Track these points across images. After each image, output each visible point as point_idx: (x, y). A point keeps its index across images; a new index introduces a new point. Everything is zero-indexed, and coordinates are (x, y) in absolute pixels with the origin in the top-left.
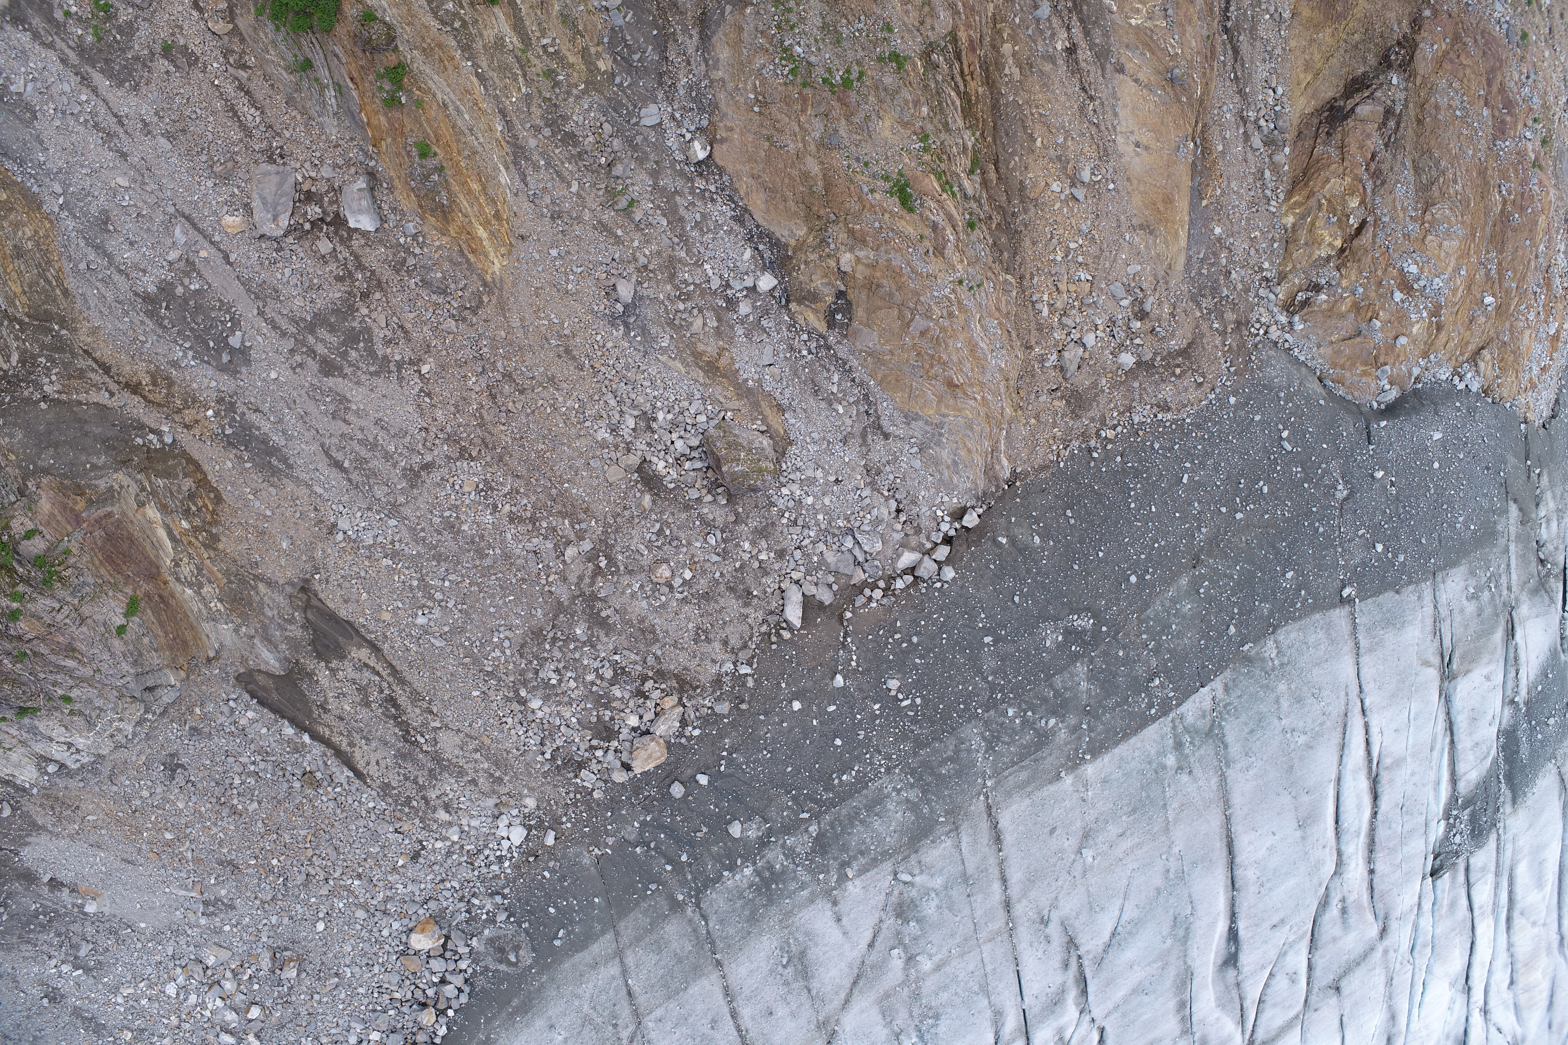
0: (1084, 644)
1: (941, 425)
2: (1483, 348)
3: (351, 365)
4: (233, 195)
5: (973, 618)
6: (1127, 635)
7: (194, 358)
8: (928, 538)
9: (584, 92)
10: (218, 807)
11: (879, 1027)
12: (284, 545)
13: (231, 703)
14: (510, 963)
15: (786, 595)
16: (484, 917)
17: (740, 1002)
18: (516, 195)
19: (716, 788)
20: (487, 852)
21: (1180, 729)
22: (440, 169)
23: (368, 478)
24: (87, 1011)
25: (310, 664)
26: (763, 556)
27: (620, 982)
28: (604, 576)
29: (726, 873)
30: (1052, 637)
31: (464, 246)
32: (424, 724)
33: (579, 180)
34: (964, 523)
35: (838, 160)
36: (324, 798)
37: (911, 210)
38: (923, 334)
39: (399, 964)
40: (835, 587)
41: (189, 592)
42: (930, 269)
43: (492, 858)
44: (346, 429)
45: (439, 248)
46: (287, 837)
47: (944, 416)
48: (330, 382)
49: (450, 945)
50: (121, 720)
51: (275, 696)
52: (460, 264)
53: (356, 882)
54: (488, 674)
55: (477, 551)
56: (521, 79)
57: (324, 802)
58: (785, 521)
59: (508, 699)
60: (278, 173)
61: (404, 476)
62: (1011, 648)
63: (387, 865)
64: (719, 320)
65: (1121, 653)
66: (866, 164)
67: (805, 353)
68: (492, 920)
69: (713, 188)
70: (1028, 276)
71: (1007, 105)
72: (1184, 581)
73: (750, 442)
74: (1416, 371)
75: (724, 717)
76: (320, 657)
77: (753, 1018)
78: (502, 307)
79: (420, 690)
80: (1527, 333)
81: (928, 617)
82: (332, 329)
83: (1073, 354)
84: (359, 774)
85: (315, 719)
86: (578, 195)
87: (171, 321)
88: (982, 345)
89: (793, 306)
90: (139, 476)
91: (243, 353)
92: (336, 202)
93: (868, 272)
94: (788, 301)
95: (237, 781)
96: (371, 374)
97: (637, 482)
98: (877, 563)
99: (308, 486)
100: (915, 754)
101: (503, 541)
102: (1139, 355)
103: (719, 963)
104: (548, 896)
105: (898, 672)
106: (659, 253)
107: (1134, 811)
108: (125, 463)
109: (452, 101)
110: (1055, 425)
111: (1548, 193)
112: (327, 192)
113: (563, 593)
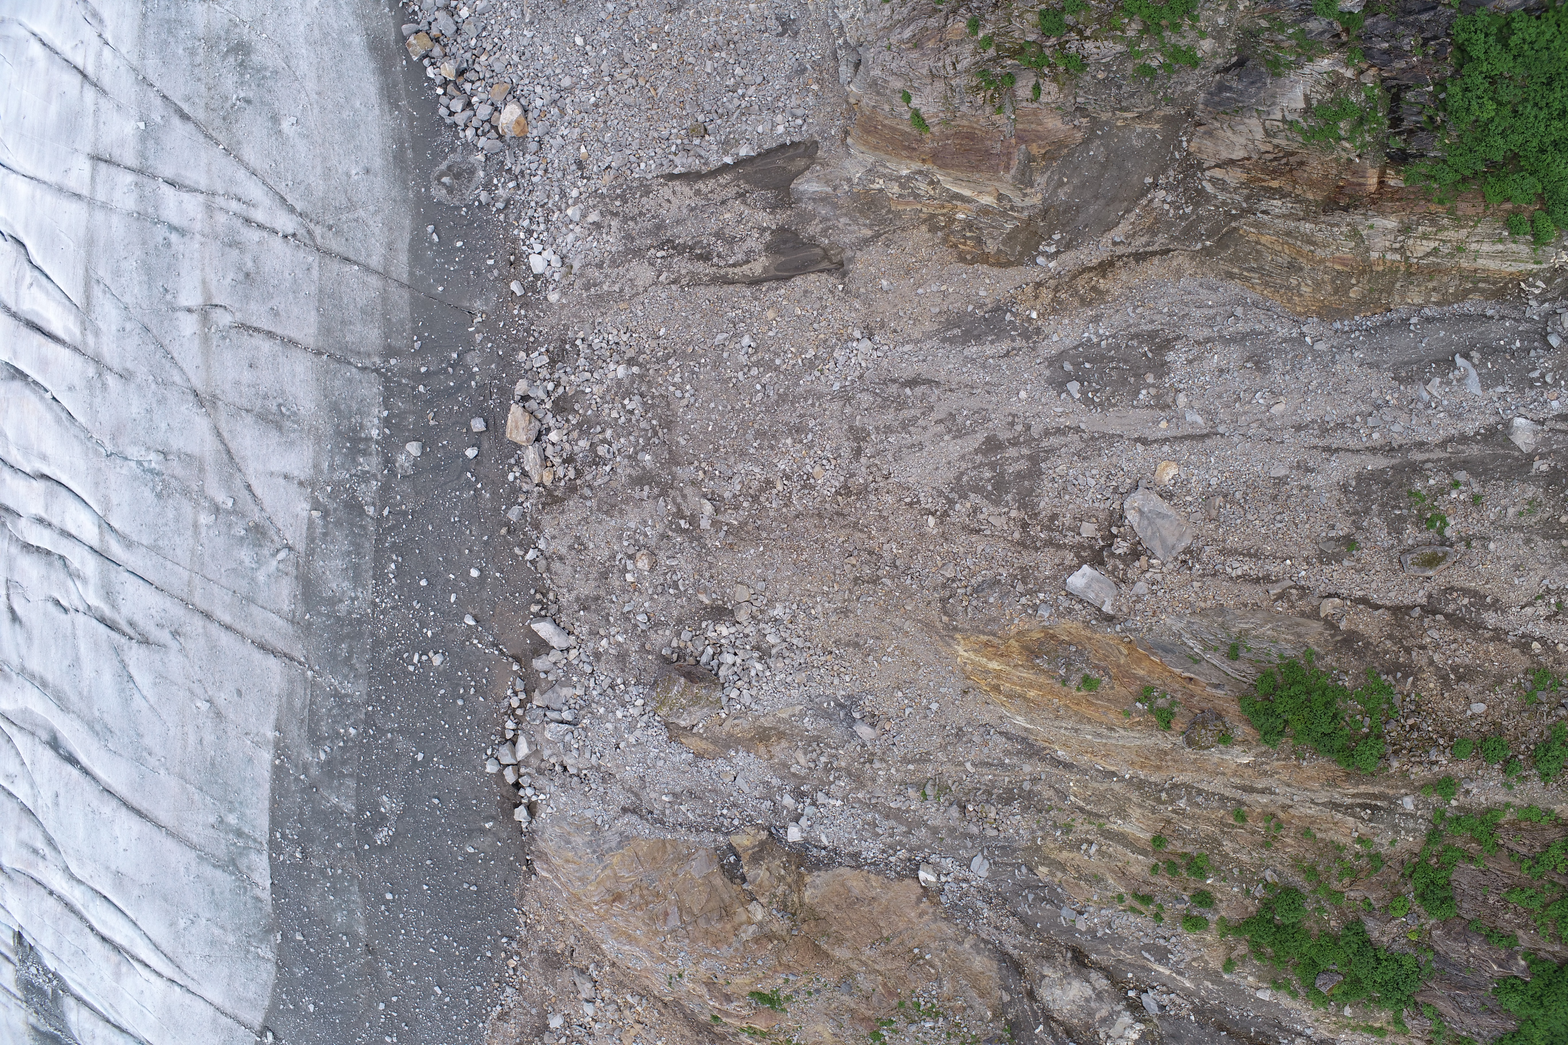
0: (366, 824)
1: (600, 858)
3: (981, 464)
4: (1189, 492)
5: (445, 758)
6: (350, 859)
7: (1089, 340)
8: (529, 774)
9: (1034, 839)
10: (729, 37)
11: (181, 445)
12: (884, 283)
13: (799, 121)
14: (443, 174)
15: (564, 636)
16: (495, 181)
17: (277, 348)
18: (1001, 718)
19: (458, 457)
20: (542, 227)
21: (251, 844)
22: (1065, 682)
23: (885, 400)
25: (782, 217)
26: (604, 642)
27: (362, 259)
28: (673, 514)
29: (386, 413)
30: (387, 804)
31: (996, 642)
32: (669, 267)
33: (972, 775)
34: (521, 807)
35: (829, 977)
36: (674, 131)
37: (752, 994)
38: (666, 914)
39: (507, 80)
40: (542, 676)
41: (905, 172)
42: (702, 968)
43: (534, 227)
44: (934, 416)
45: (1012, 619)
46: (667, 73)
47: (605, 867)
48: (981, 437)
49: (493, 134)
50: (852, 18)
51: (780, 163)
52: (986, 625)
53: (593, 100)
54: (668, 357)
55: (765, 433)
56: (1082, 804)
57: (670, 128)
58: (619, 681)
59: (640, 352)
60: (1173, 547)
61: (864, 429)
62: (401, 768)
63: (589, 136)
64: (794, 775)
65: (339, 845)
66: (810, 994)
67: (725, 812)
68: (488, 186)
69: (892, 859)
70: (663, 1011)
72: (361, 930)
73: (690, 713)
75: (508, 509)
76: (781, 229)
77: (257, 348)
78: (927, 626)
79: (697, 289)
81: (470, 725)
82: (1019, 475)
83: (587, 989)
84: (671, 177)
85: (739, 179)
86: (961, 764)
87: (1133, 348)
89: (764, 835)
90: (1026, 213)
91: (1060, 386)
92: (1112, 573)
93: (736, 920)
94: (771, 833)
95: (739, 70)
96: (962, 474)
97: (725, 603)
98: (538, 723)
99: (918, 341)
100: (372, 634)
101: (756, 462)
102: (553, 1032)
103: (319, 353)
104: (473, 249)
105: (445, 670)
106: (874, 780)
107: (213, 765)
108: (1045, 213)
109: (1109, 737)
110: (547, 930)
112: (1125, 574)
113: (684, 473)
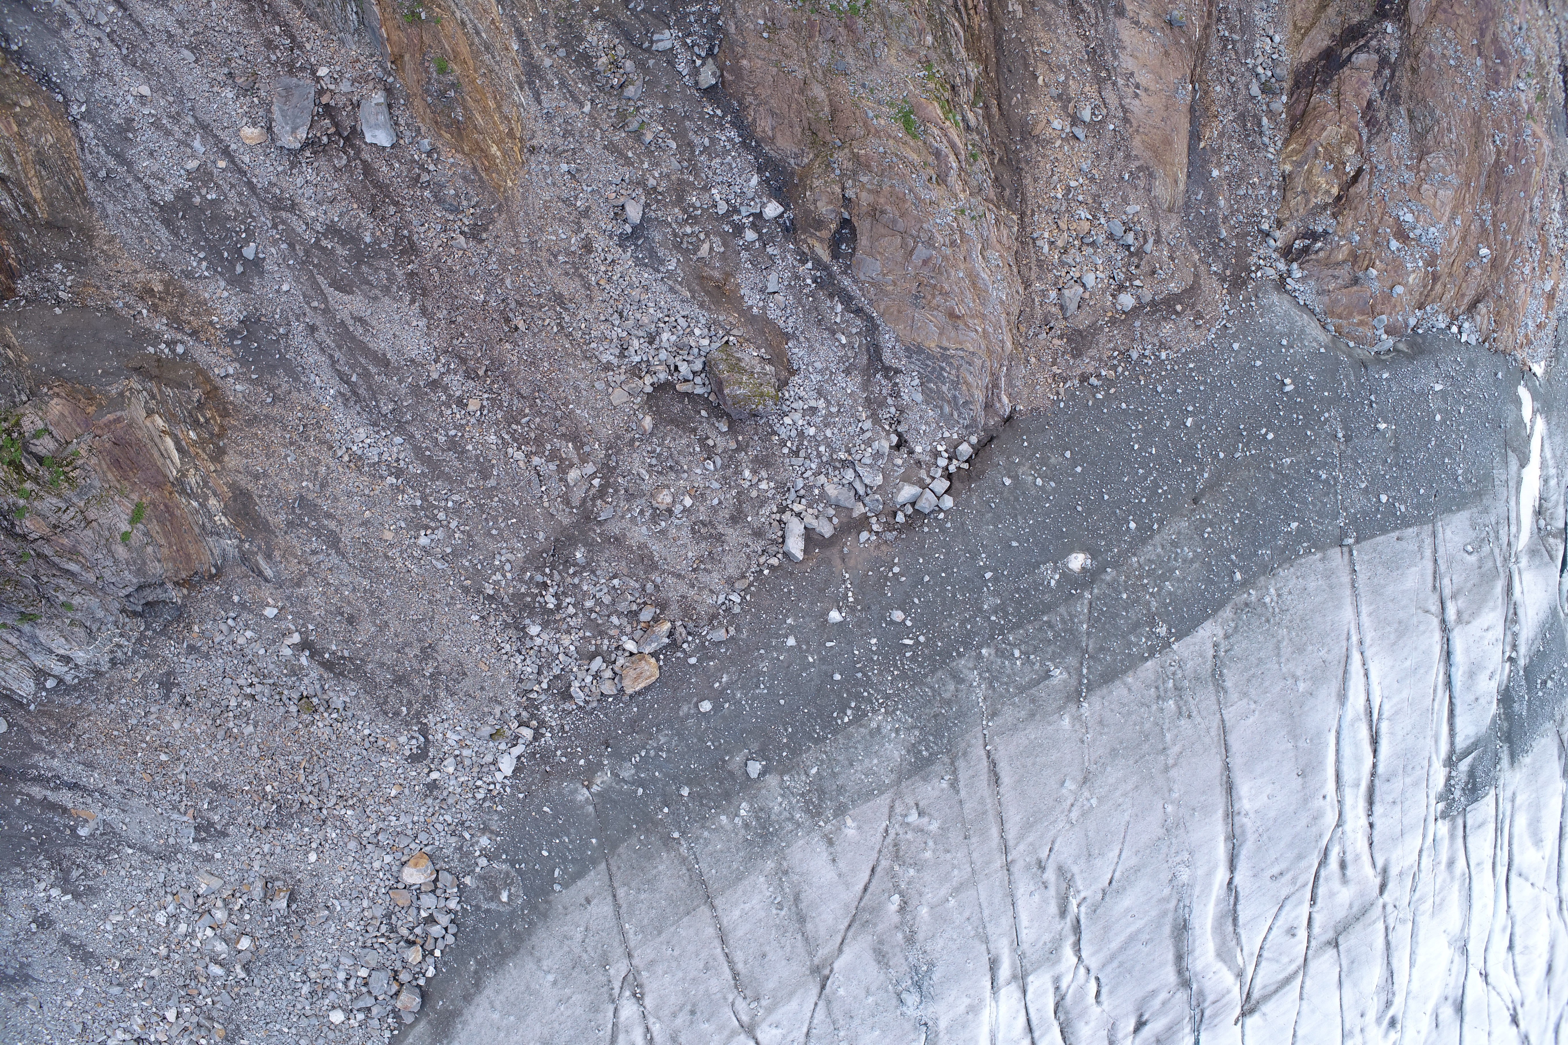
1: (942, 359)
2: (1478, 301)
3: (361, 278)
4: (253, 107)
7: (208, 269)
8: (928, 474)
9: (599, 15)
10: (213, 729)
13: (230, 622)
15: (789, 526)
16: (477, 854)
18: (529, 112)
22: (456, 86)
24: (75, 938)
26: (763, 486)
28: (605, 500)
31: (478, 164)
33: (592, 101)
35: (845, 87)
36: (320, 724)
37: (914, 137)
38: (925, 262)
40: (835, 520)
41: (194, 504)
42: (933, 196)
45: (452, 164)
47: (946, 349)
50: (121, 635)
52: (473, 181)
53: (350, 813)
55: (480, 472)
57: (321, 729)
58: (786, 451)
59: (507, 625)
63: (380, 796)
64: (725, 245)
66: (871, 90)
67: (809, 281)
69: (721, 114)
70: (1029, 213)
71: (1010, 41)
74: (1412, 322)
78: (512, 225)
80: (1522, 287)
82: (344, 242)
83: (1073, 293)
86: (590, 115)
87: (186, 232)
88: (983, 275)
89: (798, 235)
90: (149, 384)
91: (256, 264)
92: (353, 116)
93: (871, 199)
94: (792, 229)
95: (233, 703)
97: (639, 405)
98: (877, 496)
102: (1138, 298)
106: (668, 176)
108: (137, 370)
109: (470, 19)
110: (1055, 363)
111: (1541, 145)
112: (346, 106)
113: (565, 516)
